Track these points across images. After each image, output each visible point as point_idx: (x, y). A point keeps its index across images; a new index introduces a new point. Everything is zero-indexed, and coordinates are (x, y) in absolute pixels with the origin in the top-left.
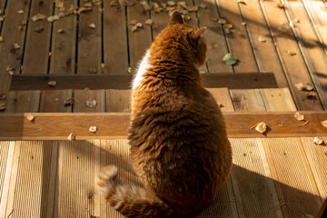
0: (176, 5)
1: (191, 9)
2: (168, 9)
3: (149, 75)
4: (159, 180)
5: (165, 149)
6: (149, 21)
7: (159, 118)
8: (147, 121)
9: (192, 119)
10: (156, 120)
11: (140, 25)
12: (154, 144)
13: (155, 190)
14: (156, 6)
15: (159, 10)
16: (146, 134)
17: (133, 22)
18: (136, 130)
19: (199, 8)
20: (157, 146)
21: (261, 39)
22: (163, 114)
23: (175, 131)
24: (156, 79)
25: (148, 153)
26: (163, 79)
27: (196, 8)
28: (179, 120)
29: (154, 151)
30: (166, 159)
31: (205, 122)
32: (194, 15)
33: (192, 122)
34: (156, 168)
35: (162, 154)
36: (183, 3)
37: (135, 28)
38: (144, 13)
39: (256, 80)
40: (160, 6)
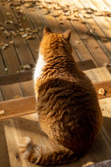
0: (24, 31)
1: (34, 31)
2: (21, 33)
3: (47, 69)
4: (61, 133)
5: (66, 113)
6: (12, 42)
7: (60, 94)
8: (51, 97)
9: (80, 91)
10: (57, 95)
11: (7, 45)
12: (58, 111)
13: (58, 140)
14: (13, 32)
15: (15, 34)
16: (51, 106)
17: (2, 44)
18: (44, 104)
19: (38, 30)
20: (60, 112)
21: (77, 42)
22: (61, 91)
23: (71, 101)
24: (53, 70)
25: (54, 118)
26: (58, 69)
27: (36, 31)
28: (73, 93)
29: (58, 115)
30: (66, 119)
31: (88, 92)
32: (36, 34)
33: (80, 93)
34: (60, 126)
35: (63, 117)
36: (28, 29)
37: (4, 47)
38: (7, 38)
39: (83, 65)
40: (16, 32)
